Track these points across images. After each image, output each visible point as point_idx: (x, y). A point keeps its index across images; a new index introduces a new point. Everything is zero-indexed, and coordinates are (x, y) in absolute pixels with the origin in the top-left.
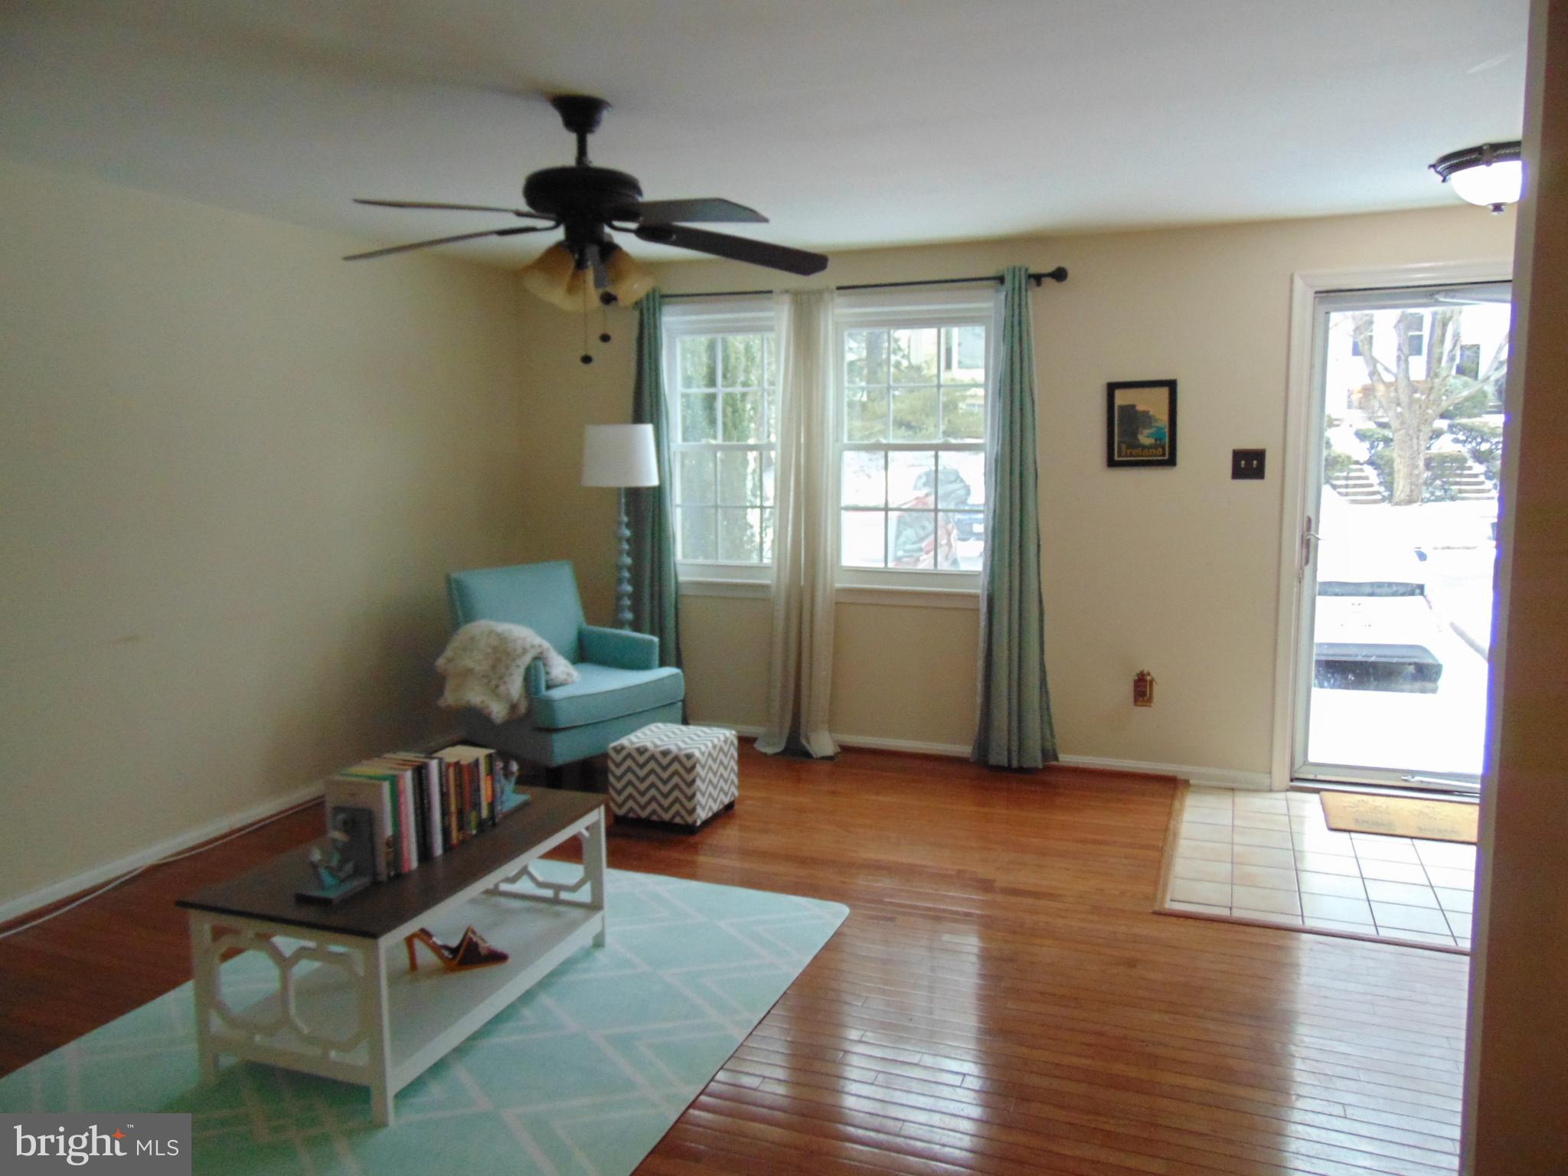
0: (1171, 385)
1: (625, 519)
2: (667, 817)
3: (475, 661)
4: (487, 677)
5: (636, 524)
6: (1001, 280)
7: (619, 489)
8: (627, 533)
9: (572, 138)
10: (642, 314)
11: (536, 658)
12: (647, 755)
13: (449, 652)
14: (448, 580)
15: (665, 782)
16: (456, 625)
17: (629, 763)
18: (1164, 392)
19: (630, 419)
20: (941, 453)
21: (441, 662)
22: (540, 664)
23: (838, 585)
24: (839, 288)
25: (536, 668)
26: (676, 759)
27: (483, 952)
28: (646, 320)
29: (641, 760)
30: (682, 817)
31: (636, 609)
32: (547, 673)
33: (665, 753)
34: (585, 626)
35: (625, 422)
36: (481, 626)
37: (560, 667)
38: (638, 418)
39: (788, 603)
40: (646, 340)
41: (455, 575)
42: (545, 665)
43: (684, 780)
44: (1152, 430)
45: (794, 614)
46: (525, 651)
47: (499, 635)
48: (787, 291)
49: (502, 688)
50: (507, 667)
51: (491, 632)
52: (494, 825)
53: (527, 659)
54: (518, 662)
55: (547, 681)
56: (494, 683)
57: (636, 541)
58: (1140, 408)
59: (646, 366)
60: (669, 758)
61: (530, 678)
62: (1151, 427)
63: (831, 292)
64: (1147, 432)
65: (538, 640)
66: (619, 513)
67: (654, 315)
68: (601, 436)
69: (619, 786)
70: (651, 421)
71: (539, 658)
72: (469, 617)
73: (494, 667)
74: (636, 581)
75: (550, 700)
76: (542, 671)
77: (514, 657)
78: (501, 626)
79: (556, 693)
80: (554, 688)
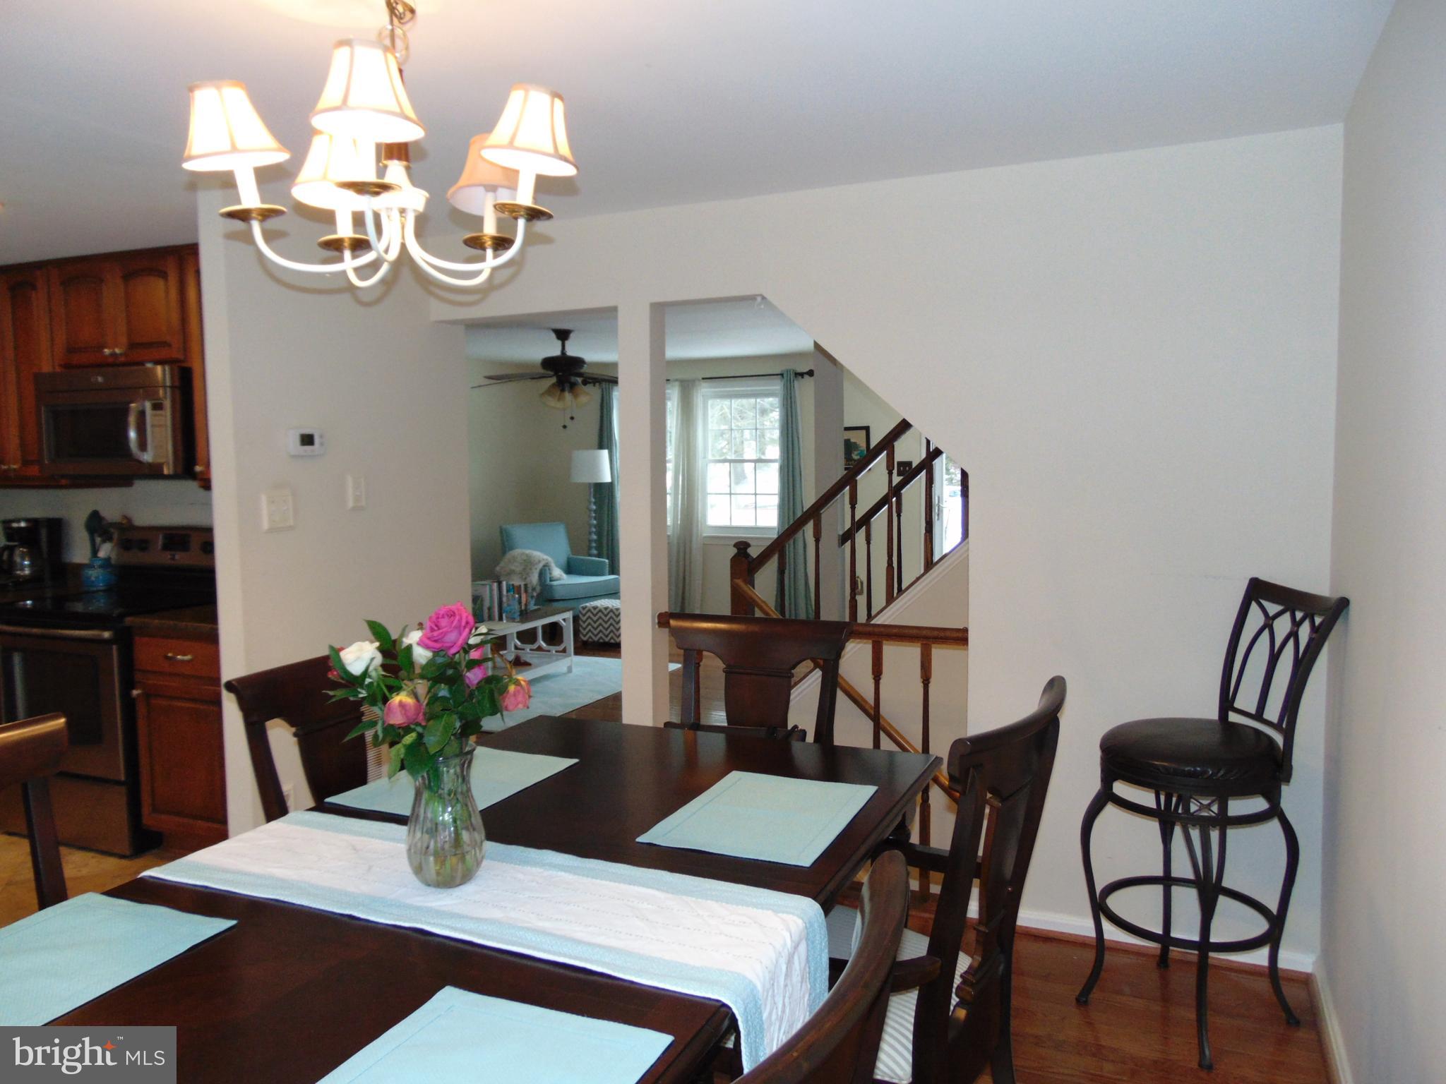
0: (867, 429)
1: (593, 500)
2: (607, 640)
3: (517, 567)
4: (521, 573)
5: (599, 503)
6: (782, 375)
7: (590, 484)
8: (594, 507)
9: (559, 343)
10: (603, 391)
11: (544, 566)
12: (597, 610)
13: (502, 564)
14: (502, 531)
15: (606, 622)
16: (504, 553)
17: (589, 614)
18: (864, 432)
19: (597, 447)
20: (757, 464)
21: (498, 569)
22: (547, 568)
23: (705, 535)
24: (703, 379)
25: (545, 570)
26: (612, 611)
27: (522, 661)
28: (605, 395)
29: (595, 612)
30: (614, 640)
31: (599, 548)
32: (550, 574)
33: (606, 608)
34: (571, 556)
35: (595, 449)
36: (517, 552)
37: (557, 572)
38: (601, 447)
39: (678, 543)
40: (605, 404)
41: (504, 526)
42: (549, 569)
43: (615, 621)
44: (859, 452)
45: (682, 549)
46: (539, 562)
47: (527, 555)
48: (677, 380)
49: (528, 579)
50: (531, 569)
51: (523, 554)
52: (527, 613)
53: (540, 566)
54: (536, 567)
55: (550, 578)
56: (524, 577)
57: (599, 512)
58: (852, 440)
59: (605, 419)
60: (608, 610)
61: (542, 574)
62: (858, 450)
63: (699, 380)
64: (856, 453)
65: (545, 557)
66: (590, 498)
67: (609, 390)
68: (581, 456)
69: (584, 626)
70: (607, 448)
71: (546, 566)
72: (511, 548)
73: (524, 569)
74: (599, 534)
75: (551, 586)
76: (548, 571)
77: (534, 565)
78: (528, 552)
79: (555, 583)
80: (554, 581)
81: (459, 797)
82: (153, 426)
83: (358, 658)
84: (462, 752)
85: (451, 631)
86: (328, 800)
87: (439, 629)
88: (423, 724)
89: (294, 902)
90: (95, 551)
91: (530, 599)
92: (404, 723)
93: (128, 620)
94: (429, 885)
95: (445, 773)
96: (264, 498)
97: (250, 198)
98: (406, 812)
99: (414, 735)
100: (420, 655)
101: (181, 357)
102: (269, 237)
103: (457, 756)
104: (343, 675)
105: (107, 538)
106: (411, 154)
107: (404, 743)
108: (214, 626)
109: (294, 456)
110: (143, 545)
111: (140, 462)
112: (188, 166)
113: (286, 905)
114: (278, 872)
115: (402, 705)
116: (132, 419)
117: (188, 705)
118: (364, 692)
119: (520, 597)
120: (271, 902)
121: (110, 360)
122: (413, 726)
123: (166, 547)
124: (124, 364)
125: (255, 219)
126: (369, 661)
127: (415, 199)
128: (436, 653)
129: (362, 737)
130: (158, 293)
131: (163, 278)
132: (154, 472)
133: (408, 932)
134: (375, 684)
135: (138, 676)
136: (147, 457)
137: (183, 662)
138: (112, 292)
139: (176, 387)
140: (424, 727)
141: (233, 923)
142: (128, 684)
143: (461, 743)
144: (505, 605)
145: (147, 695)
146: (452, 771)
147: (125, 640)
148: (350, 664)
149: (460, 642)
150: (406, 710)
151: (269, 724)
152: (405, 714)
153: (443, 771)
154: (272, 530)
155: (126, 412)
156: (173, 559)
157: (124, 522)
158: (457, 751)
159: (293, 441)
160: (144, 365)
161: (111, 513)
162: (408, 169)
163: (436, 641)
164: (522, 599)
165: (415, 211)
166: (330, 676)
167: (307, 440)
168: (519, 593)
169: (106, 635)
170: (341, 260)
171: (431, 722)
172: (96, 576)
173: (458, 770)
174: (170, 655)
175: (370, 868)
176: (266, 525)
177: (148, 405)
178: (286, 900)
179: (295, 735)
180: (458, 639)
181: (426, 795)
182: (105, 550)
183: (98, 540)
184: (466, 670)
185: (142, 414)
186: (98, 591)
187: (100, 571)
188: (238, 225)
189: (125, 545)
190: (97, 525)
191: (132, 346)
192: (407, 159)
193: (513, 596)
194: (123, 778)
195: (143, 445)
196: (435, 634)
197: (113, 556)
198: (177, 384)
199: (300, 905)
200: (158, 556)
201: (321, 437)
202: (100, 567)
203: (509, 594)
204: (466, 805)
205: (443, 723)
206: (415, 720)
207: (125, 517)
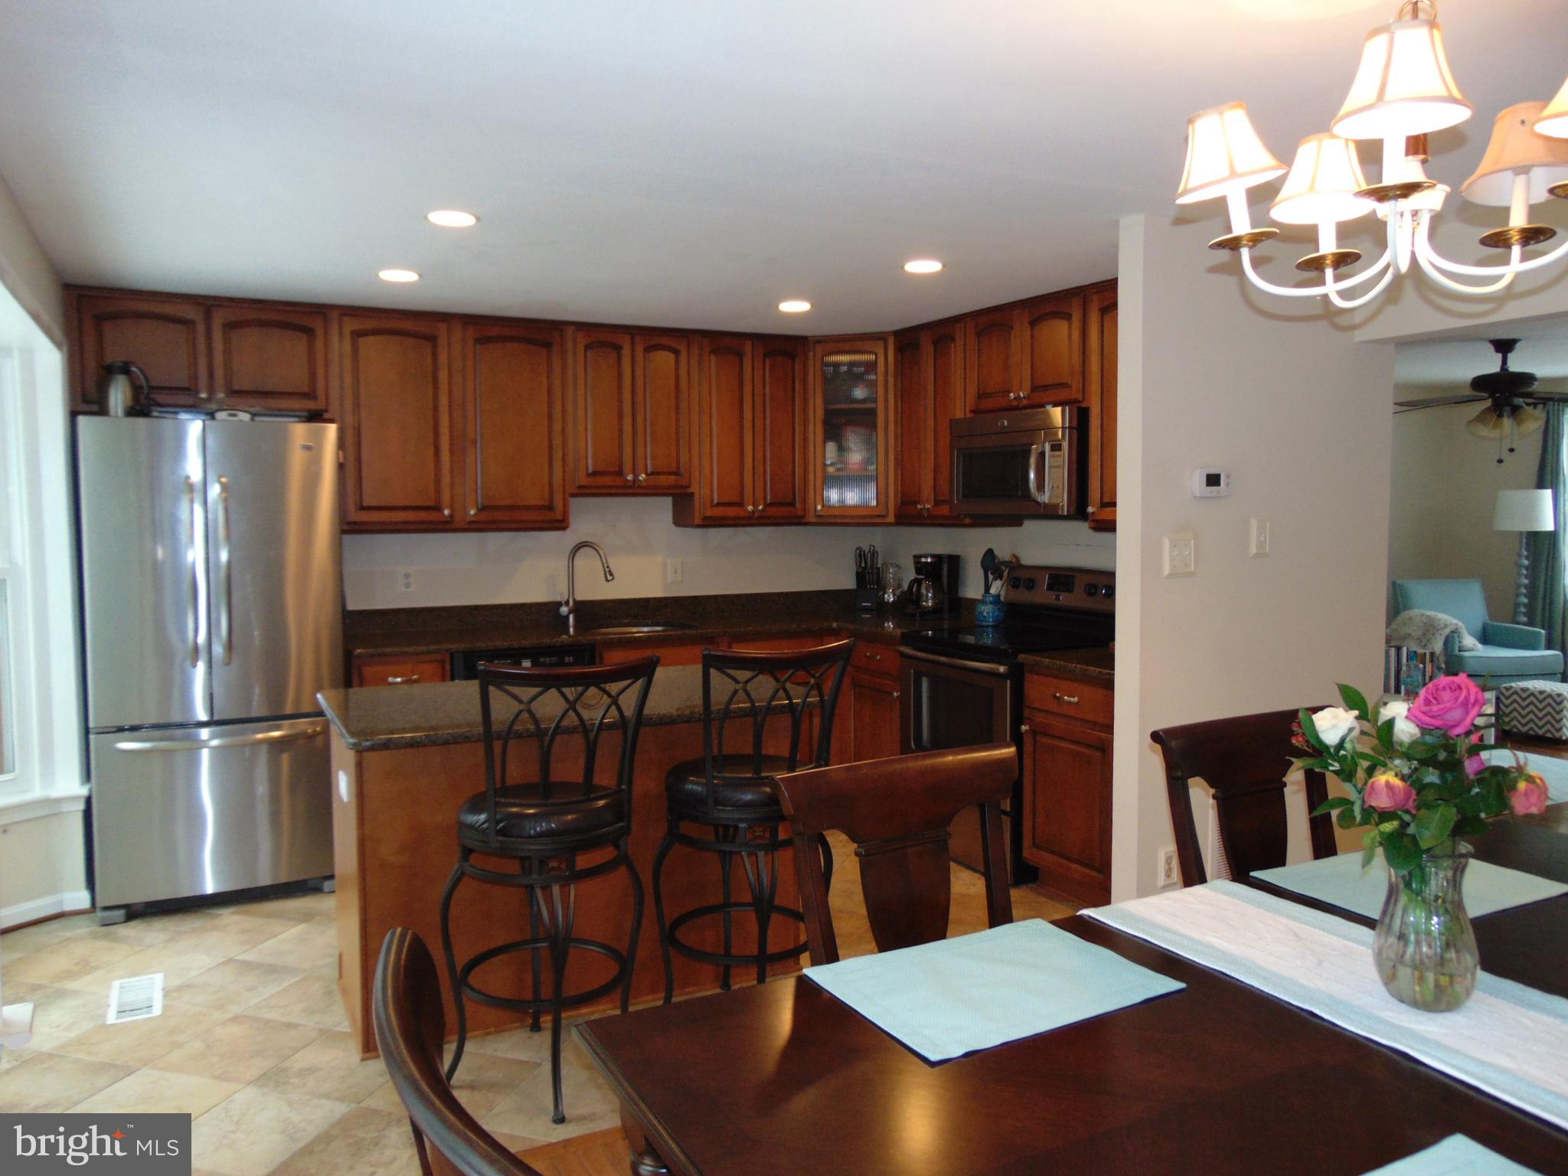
1: (1525, 553)
2: (1542, 732)
3: (1414, 631)
5: (1534, 557)
7: (1523, 533)
8: (1526, 562)
9: (1499, 356)
10: (1551, 413)
11: (1453, 632)
12: (1527, 693)
13: (1394, 626)
15: (1541, 710)
19: (1537, 486)
22: (1456, 635)
25: (1453, 637)
26: (1549, 696)
28: (1551, 419)
31: (1530, 613)
32: (1460, 642)
33: (1541, 692)
34: (1489, 621)
35: (1530, 488)
36: (1416, 611)
37: (1469, 641)
40: (1551, 431)
41: (1399, 582)
42: (1459, 637)
43: (1554, 709)
46: (1446, 626)
47: (1428, 617)
49: (1431, 646)
50: (1433, 635)
51: (1422, 615)
53: (1447, 631)
54: (1441, 632)
55: (1460, 647)
56: (1423, 643)
57: (1533, 569)
59: (1550, 449)
60: (1544, 695)
61: (1448, 642)
65: (1455, 621)
66: (1520, 550)
67: (1559, 412)
68: (1511, 497)
69: (1509, 711)
70: (1551, 487)
71: (1455, 632)
72: (1406, 607)
73: (1424, 635)
74: (1531, 596)
75: (1461, 658)
76: (1457, 640)
77: (1438, 630)
78: (1429, 613)
79: (1466, 654)
80: (1465, 651)
81: (1449, 906)
82: (1050, 467)
83: (1334, 727)
84: (1454, 852)
85: (1455, 708)
86: (1253, 874)
87: (1439, 704)
88: (1414, 812)
89: (1242, 979)
90: (987, 588)
91: (1436, 670)
92: (1389, 808)
93: (1021, 657)
94: (1402, 1001)
95: (1433, 874)
96: (1166, 542)
97: (1241, 225)
98: (1375, 914)
99: (1395, 824)
100: (1403, 731)
101: (1080, 397)
102: (1256, 263)
103: (1450, 857)
104: (1312, 741)
105: (999, 576)
106: (1430, 146)
107: (1382, 830)
108: (1112, 672)
109: (1195, 497)
110: (1030, 584)
111: (1037, 502)
112: (1181, 201)
113: (1234, 981)
114: (1216, 942)
115: (1388, 784)
116: (1033, 461)
117: (1072, 747)
118: (1336, 764)
119: (1425, 667)
120: (1216, 973)
121: (1015, 403)
122: (1399, 813)
123: (1050, 587)
124: (1025, 407)
125: (1245, 245)
126: (1346, 732)
127: (1433, 199)
128: (1424, 730)
129: (1329, 815)
130: (1060, 335)
131: (1067, 320)
132: (1049, 513)
133: (1385, 1051)
134: (1349, 757)
135: (1026, 713)
136: (1045, 498)
137: (1069, 703)
138: (1020, 335)
139: (1074, 428)
140: (1413, 816)
141: (1180, 985)
142: (1018, 720)
143: (1454, 842)
144: (1403, 675)
145: (1034, 732)
146: (1441, 875)
147: (1017, 675)
148: (1323, 731)
149: (1468, 721)
150: (1393, 793)
151: (1191, 781)
152: (1393, 797)
153: (1430, 872)
154: (1170, 576)
155: (1027, 453)
156: (1057, 598)
157: (1014, 560)
158: (1448, 851)
159: (1198, 481)
160: (1045, 407)
161: (1003, 553)
162: (1424, 162)
163: (1433, 717)
164: (1427, 669)
165: (1431, 210)
166: (1294, 741)
167: (1213, 480)
168: (1424, 663)
169: (1002, 669)
170: (1322, 282)
171: (1423, 811)
172: (987, 611)
173: (1450, 874)
174: (1058, 695)
175: (1320, 963)
176: (1167, 570)
177: (1047, 447)
178: (1233, 975)
179: (1214, 797)
180: (1464, 719)
181: (1403, 899)
182: (996, 587)
183: (991, 577)
184: (1466, 755)
185: (1042, 454)
186: (987, 626)
187: (991, 606)
188: (1224, 255)
189: (1014, 583)
190: (990, 562)
191: (1035, 388)
192: (1425, 152)
193: (1416, 666)
194: (1008, 809)
195: (1041, 487)
196: (1435, 708)
197: (1003, 594)
198: (1075, 424)
199: (1250, 985)
200: (1042, 596)
201: (1228, 477)
202: (991, 603)
203: (1410, 662)
204: (1458, 918)
205: (1439, 814)
206: (1404, 805)
207: (1014, 556)
